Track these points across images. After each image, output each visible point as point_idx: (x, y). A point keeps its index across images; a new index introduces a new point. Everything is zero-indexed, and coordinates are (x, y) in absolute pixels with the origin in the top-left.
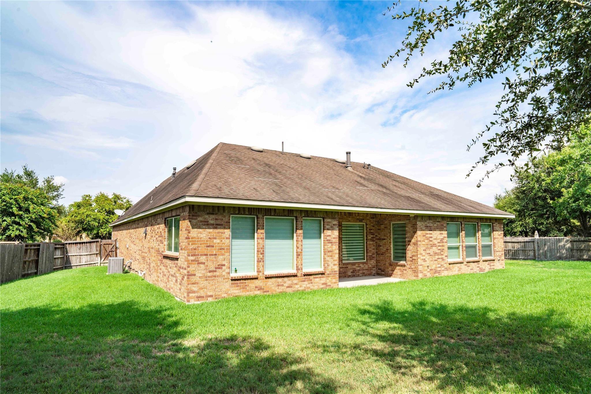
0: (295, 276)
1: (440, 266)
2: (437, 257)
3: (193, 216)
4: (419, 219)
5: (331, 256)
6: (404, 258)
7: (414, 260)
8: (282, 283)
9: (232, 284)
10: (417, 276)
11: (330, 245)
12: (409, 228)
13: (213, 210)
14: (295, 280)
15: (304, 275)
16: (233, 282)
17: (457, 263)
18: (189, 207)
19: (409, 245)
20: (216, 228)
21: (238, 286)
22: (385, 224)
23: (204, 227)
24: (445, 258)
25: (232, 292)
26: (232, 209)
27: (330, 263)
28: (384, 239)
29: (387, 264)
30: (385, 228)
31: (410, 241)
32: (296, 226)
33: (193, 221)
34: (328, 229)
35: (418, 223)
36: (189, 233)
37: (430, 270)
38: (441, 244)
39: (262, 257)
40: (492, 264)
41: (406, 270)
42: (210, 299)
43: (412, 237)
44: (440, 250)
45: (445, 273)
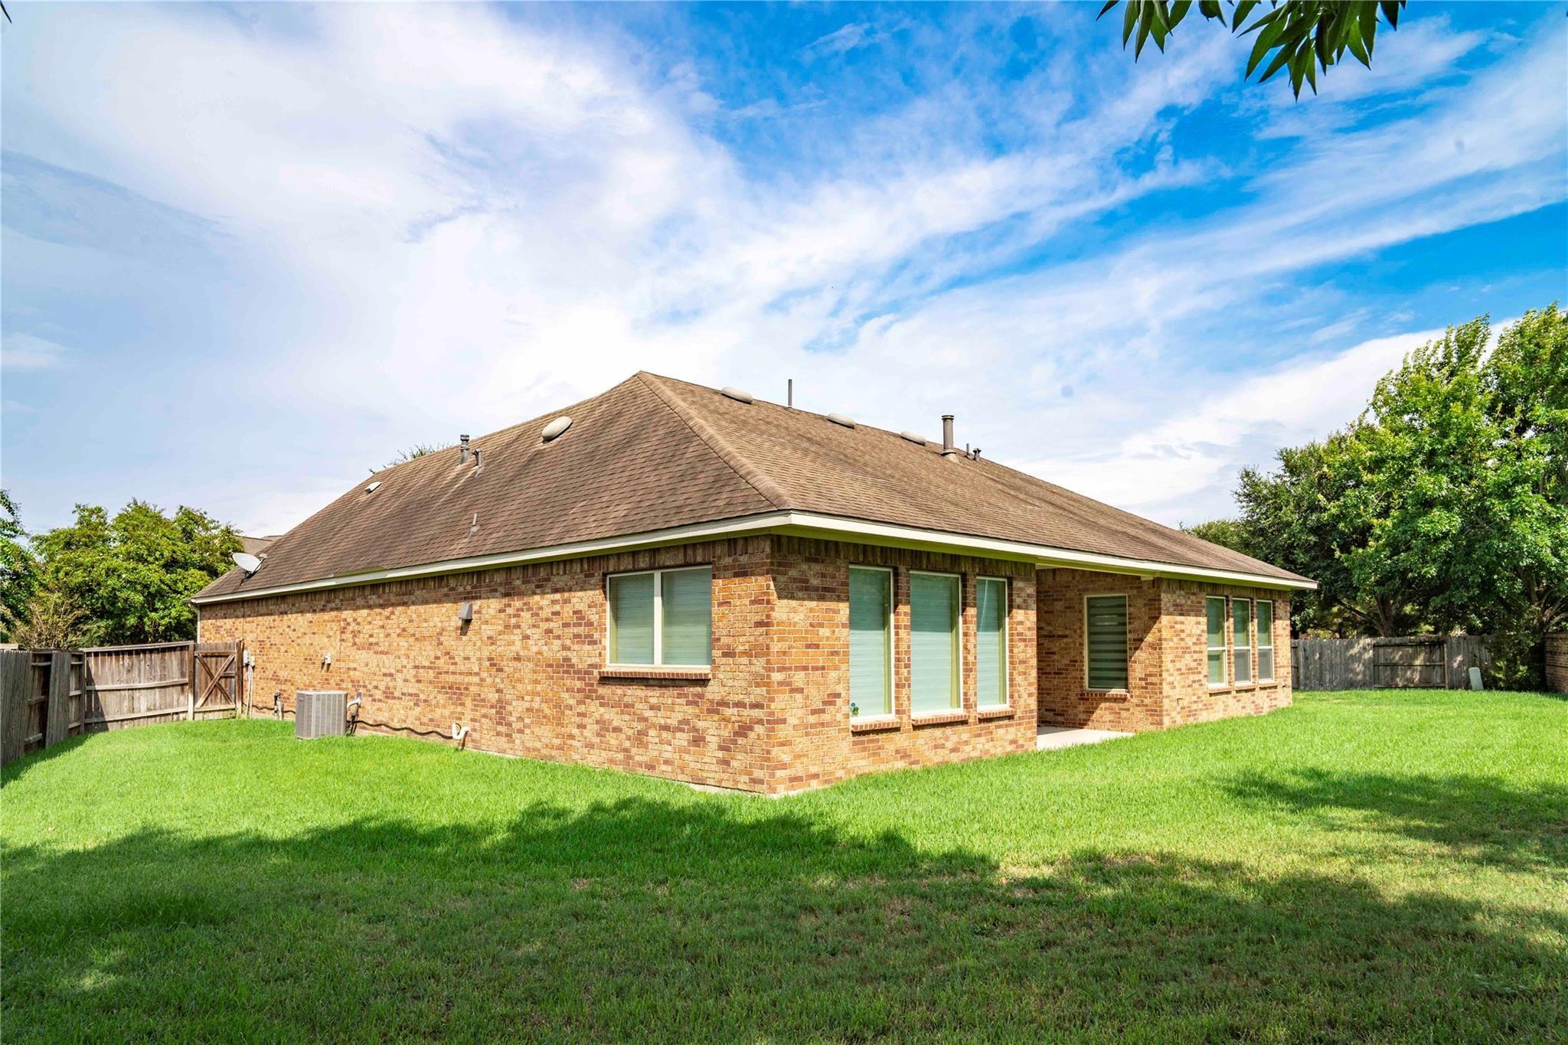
0: (964, 722)
1: (1195, 698)
2: (1191, 677)
3: (780, 564)
4: (1164, 587)
5: (1025, 673)
6: (1124, 682)
7: (1151, 684)
8: (943, 741)
9: (855, 743)
10: (1161, 723)
11: (1022, 644)
12: (1137, 608)
13: (818, 550)
14: (963, 733)
15: (981, 721)
16: (856, 738)
17: (1222, 693)
18: (772, 541)
19: (1136, 649)
20: (822, 598)
21: (864, 749)
22: (1066, 600)
23: (800, 594)
24: (1204, 681)
25: (855, 763)
26: (852, 549)
27: (1022, 689)
28: (1066, 636)
29: (1073, 697)
30: (1066, 608)
31: (1142, 640)
32: (964, 598)
33: (780, 578)
34: (1019, 607)
35: (1163, 595)
36: (773, 609)
37: (1182, 708)
38: (1197, 648)
39: (906, 674)
40: (1273, 696)
41: (1128, 710)
42: (815, 785)
43: (1147, 630)
44: (1195, 660)
45: (1204, 717)
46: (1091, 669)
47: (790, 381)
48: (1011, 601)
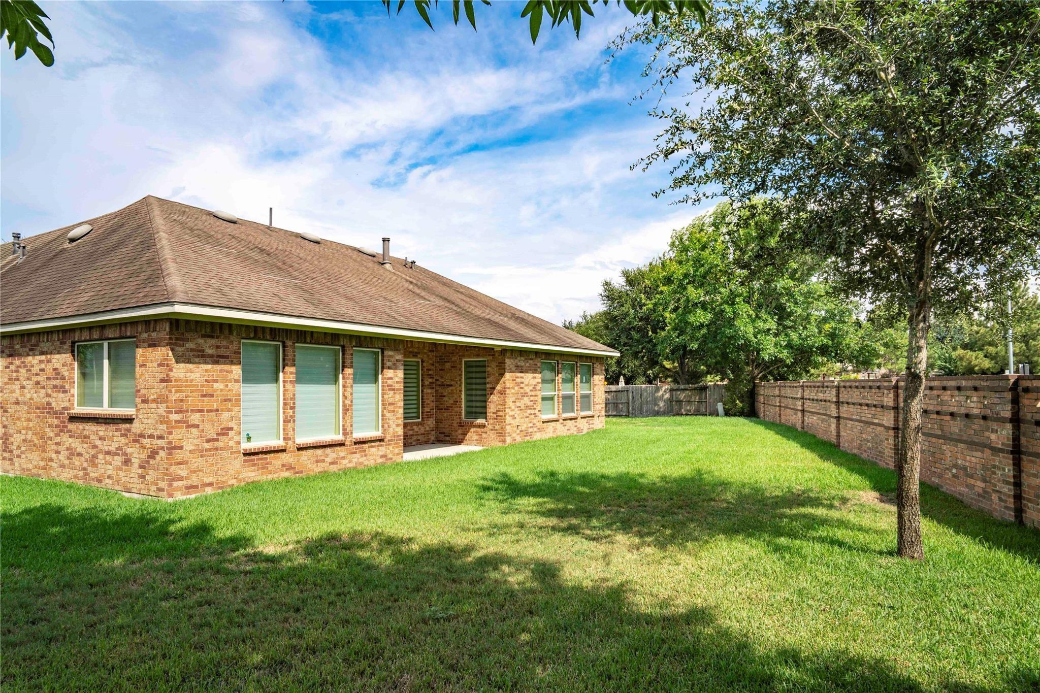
0: (342, 444)
1: (531, 425)
2: (529, 412)
3: (177, 339)
4: (508, 355)
5: (394, 411)
6: (484, 414)
7: (499, 417)
8: (323, 458)
9: (245, 461)
10: (504, 441)
11: (391, 393)
12: (492, 368)
13: (213, 330)
14: (341, 452)
15: (355, 443)
16: (247, 458)
17: (552, 421)
18: (171, 324)
19: (491, 394)
20: (217, 363)
21: (254, 465)
22: (452, 362)
23: (197, 360)
24: (538, 414)
25: (245, 475)
26: (244, 329)
27: (391, 422)
28: (451, 385)
29: (455, 425)
30: (452, 367)
31: (494, 388)
32: (343, 362)
33: (179, 349)
34: (389, 368)
35: (507, 360)
36: (171, 370)
37: (521, 431)
38: (533, 393)
39: (291, 414)
40: (591, 422)
41: (486, 433)
42: (209, 491)
43: (497, 382)
44: (532, 401)
45: (537, 436)
46: (467, 407)
47: (271, 209)
48: (383, 364)
